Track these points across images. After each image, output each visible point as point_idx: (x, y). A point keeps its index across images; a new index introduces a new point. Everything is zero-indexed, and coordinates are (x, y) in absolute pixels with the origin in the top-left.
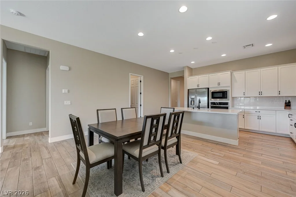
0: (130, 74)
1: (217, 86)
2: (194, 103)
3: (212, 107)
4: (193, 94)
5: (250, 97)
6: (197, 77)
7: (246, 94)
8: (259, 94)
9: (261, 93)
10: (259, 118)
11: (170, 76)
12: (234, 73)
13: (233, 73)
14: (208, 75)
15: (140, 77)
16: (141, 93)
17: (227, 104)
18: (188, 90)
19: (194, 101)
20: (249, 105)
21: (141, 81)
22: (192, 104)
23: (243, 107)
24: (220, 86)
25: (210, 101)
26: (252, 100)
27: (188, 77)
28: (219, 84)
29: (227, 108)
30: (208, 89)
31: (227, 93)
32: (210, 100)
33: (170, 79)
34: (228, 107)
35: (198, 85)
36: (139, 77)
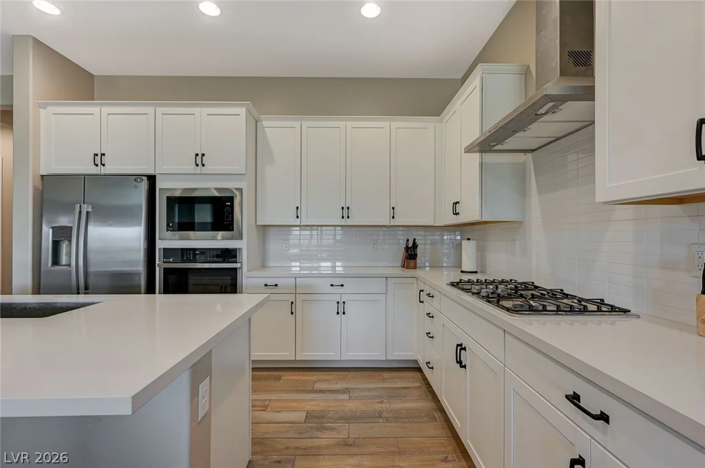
1: (191, 168)
6: (95, 110)
7: (303, 213)
8: (343, 216)
10: (341, 309)
12: (264, 123)
13: (261, 121)
14: (150, 110)
24: (205, 170)
27: (44, 106)
30: (152, 179)
31: (232, 206)
32: (162, 238)
34: (236, 269)
35: (99, 158)
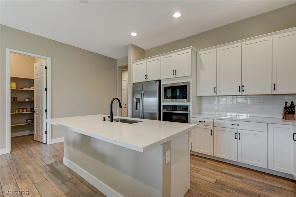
4: (138, 92)
6: (145, 61)
7: (218, 90)
8: (240, 91)
9: (241, 88)
10: (238, 136)
11: (118, 65)
12: (200, 53)
13: (198, 52)
14: (159, 58)
15: (46, 60)
16: (47, 89)
21: (46, 68)
24: (176, 76)
25: (163, 104)
26: (229, 102)
27: (134, 63)
28: (175, 72)
30: (160, 81)
31: (186, 89)
32: (163, 102)
33: (118, 68)
34: (187, 114)
35: (146, 76)
36: (44, 59)
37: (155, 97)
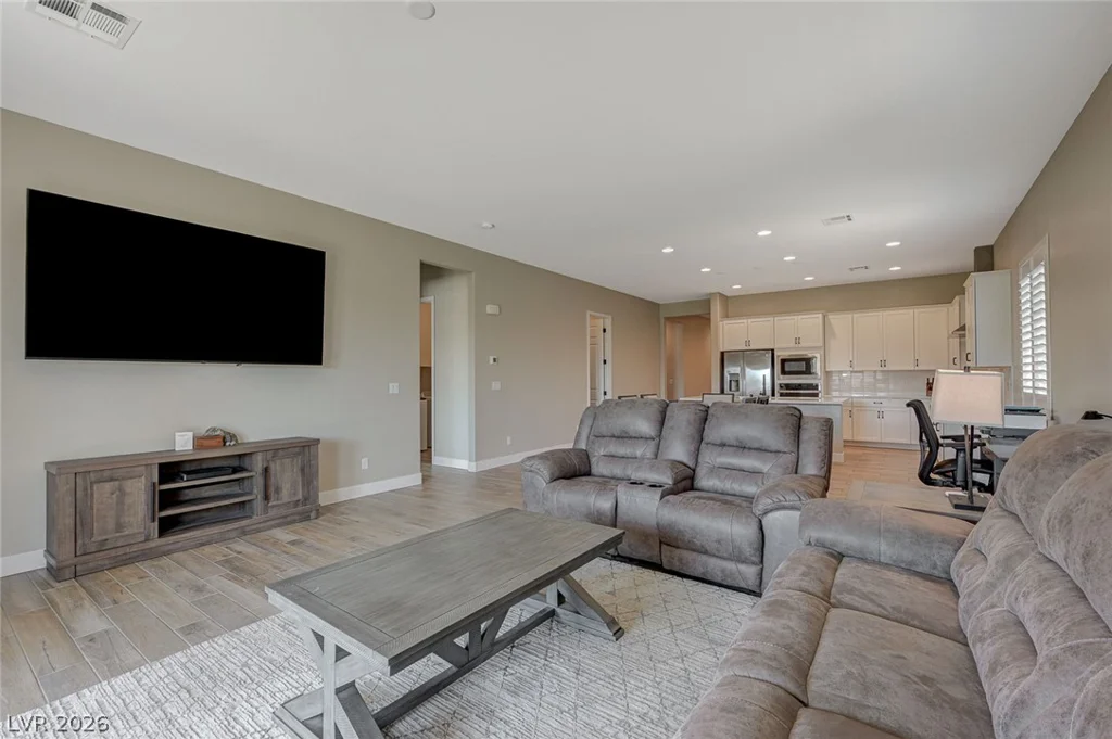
0: (589, 313)
1: (792, 345)
2: (738, 385)
3: (782, 395)
4: (734, 363)
5: (862, 372)
6: (745, 321)
7: (855, 362)
8: (881, 366)
9: (883, 363)
10: (881, 415)
11: (663, 314)
12: (830, 317)
13: (828, 316)
14: (771, 319)
15: (603, 318)
16: (605, 362)
17: (816, 387)
18: (722, 353)
19: (737, 381)
20: (862, 389)
21: (604, 330)
22: (733, 388)
23: (847, 395)
24: (799, 346)
25: (777, 382)
26: (868, 379)
27: (722, 321)
28: (797, 341)
29: (816, 395)
30: (773, 350)
31: (811, 362)
32: (779, 379)
33: (662, 321)
34: (817, 393)
35: (748, 343)
36: (598, 318)
37: (766, 368)
